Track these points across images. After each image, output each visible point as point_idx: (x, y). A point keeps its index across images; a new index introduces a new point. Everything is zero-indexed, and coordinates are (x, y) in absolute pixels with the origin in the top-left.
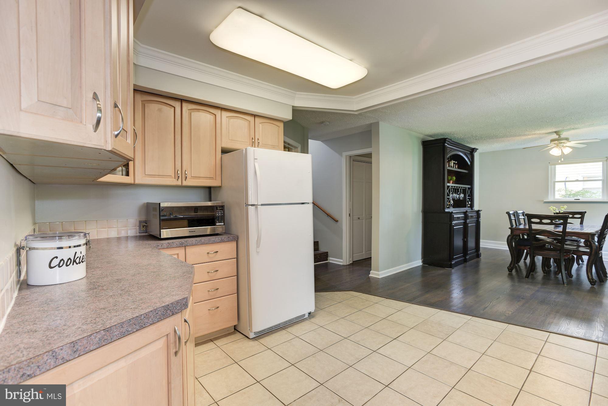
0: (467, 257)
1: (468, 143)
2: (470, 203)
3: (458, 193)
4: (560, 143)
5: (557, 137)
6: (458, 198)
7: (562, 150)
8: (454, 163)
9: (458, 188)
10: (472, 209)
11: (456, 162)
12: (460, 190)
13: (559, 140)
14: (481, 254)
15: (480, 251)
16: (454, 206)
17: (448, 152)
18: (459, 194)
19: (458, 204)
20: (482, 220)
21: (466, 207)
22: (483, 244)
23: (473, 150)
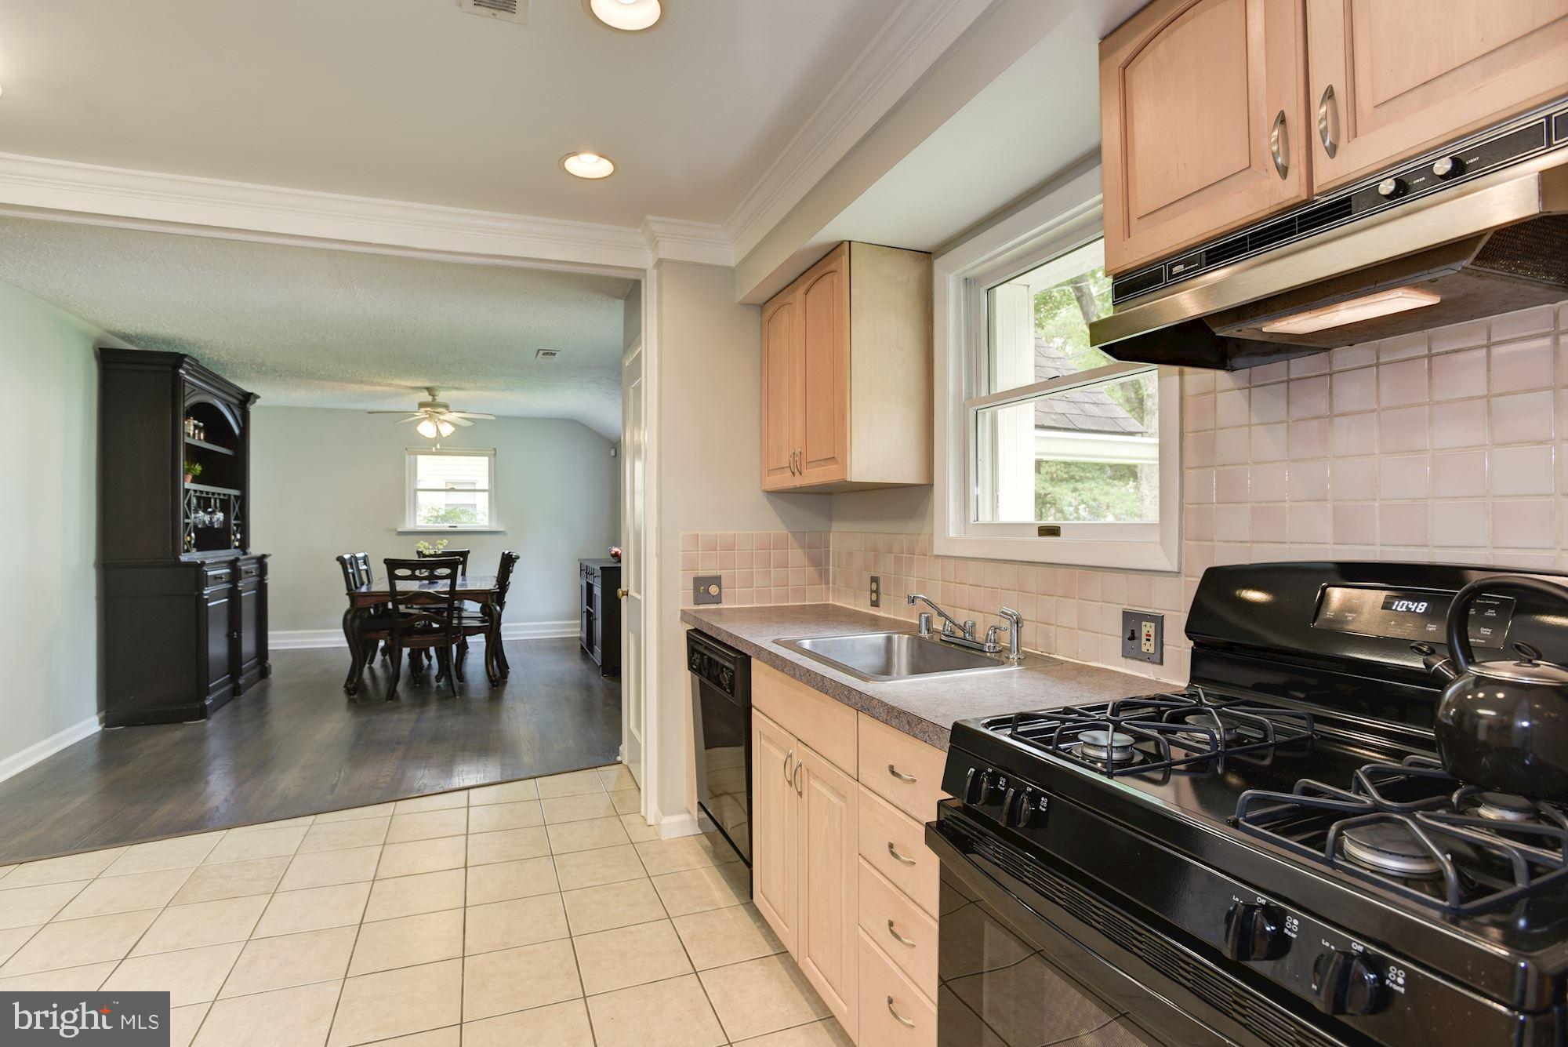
0: (241, 682)
1: (234, 375)
2: (238, 536)
3: (210, 510)
4: (437, 413)
5: (429, 399)
6: (207, 522)
7: (437, 427)
8: (196, 427)
9: (210, 496)
10: (245, 553)
11: (201, 424)
12: (213, 501)
13: (433, 406)
14: (270, 666)
15: (267, 659)
16: (201, 546)
17: (186, 393)
18: (210, 513)
19: (209, 538)
20: (270, 579)
21: (230, 548)
22: (277, 641)
23: (247, 399)
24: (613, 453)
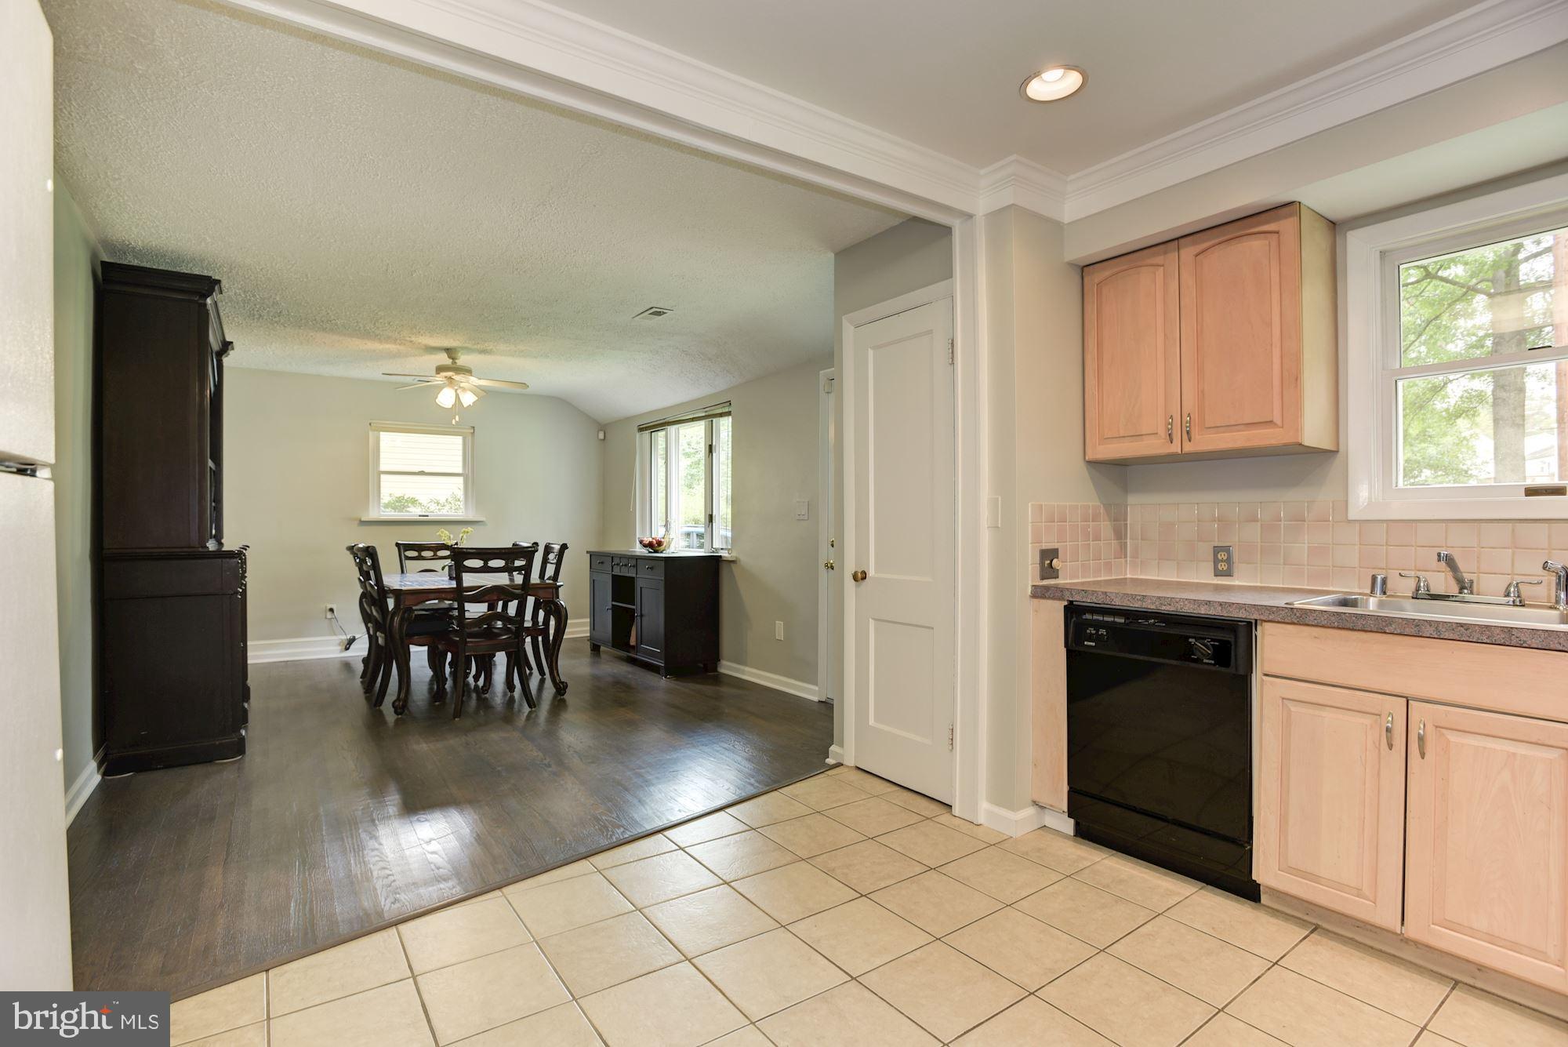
5: (449, 362)
7: (457, 395)
13: (453, 368)
23: (224, 349)
24: (601, 436)
